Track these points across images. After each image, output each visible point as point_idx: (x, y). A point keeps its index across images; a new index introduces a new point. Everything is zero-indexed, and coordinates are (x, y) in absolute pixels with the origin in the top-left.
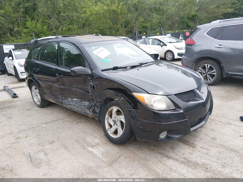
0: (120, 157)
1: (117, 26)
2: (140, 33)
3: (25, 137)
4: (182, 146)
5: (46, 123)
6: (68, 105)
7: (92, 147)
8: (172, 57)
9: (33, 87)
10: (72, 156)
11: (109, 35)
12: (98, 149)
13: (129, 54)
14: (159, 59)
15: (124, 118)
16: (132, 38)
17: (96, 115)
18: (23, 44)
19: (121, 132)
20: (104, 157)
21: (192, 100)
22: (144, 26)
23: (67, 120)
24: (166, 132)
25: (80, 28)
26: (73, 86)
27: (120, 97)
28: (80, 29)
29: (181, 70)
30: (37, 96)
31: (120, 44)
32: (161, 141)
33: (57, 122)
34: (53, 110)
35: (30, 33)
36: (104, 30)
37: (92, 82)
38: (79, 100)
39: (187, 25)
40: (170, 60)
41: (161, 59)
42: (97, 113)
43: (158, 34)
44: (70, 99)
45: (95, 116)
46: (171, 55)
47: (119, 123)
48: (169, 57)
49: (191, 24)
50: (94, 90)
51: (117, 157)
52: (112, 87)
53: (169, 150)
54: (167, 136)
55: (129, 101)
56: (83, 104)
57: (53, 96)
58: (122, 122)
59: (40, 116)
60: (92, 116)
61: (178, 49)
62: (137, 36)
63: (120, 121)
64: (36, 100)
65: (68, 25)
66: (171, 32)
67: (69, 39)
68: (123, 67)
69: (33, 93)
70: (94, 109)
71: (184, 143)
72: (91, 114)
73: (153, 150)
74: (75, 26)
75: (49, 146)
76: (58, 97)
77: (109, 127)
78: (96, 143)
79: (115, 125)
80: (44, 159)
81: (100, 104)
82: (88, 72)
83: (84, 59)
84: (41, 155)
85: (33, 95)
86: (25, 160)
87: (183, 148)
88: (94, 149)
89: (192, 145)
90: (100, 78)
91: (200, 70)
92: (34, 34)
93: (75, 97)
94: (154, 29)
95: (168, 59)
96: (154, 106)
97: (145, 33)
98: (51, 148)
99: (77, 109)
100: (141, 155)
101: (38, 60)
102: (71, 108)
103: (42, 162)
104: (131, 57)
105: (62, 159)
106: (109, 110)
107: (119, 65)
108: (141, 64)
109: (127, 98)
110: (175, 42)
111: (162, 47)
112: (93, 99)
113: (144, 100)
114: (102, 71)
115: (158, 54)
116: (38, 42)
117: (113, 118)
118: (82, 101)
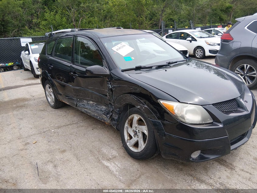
0: (140, 176)
1: (141, 19)
2: (166, 26)
3: (34, 143)
4: (218, 167)
5: (59, 127)
6: (83, 109)
7: (108, 160)
8: (202, 54)
9: (47, 86)
10: (84, 171)
11: (132, 29)
12: (115, 164)
13: (153, 50)
14: (187, 56)
15: (147, 129)
16: (157, 32)
17: (114, 122)
18: (41, 37)
19: (142, 146)
20: (121, 175)
21: (234, 111)
22: (171, 19)
23: (82, 124)
24: (199, 151)
25: (101, 20)
26: (89, 87)
27: (143, 104)
28: (101, 22)
29: (214, 70)
30: (51, 95)
31: (144, 39)
32: (192, 162)
33: (70, 127)
34: (68, 112)
35: (49, 25)
36: (127, 23)
37: (110, 84)
38: (95, 103)
39: (220, 18)
40: (199, 57)
41: (190, 56)
42: (114, 121)
43: (187, 27)
44: (85, 102)
45: (112, 123)
46: (201, 52)
47: (140, 135)
48: (199, 54)
49: (224, 17)
50: (112, 93)
51: (137, 176)
52: (133, 91)
53: (201, 172)
54: (200, 155)
55: (154, 109)
56: (99, 108)
57: (67, 98)
58: (144, 134)
59: (53, 118)
60: (110, 123)
61: (210, 45)
62: (162, 30)
63: (141, 132)
64: (49, 100)
65: (89, 17)
66: (200, 25)
67: (86, 32)
68: (147, 66)
69: (47, 92)
70: (112, 115)
71: (220, 162)
72: (108, 120)
73: (181, 170)
74: (96, 19)
75: (60, 156)
76: (73, 99)
77: (129, 138)
78: (113, 156)
79: (136, 136)
80: (52, 172)
81: (119, 110)
82: (106, 72)
83: (101, 56)
84: (50, 167)
85: (47, 94)
86: (31, 172)
87: (219, 170)
88: (110, 164)
89: (230, 166)
90: (120, 80)
91: (237, 71)
92: (52, 27)
93: (91, 100)
94: (182, 22)
95: (197, 56)
96: (185, 118)
97: (171, 27)
98: (62, 159)
99: (93, 114)
100: (167, 176)
101: (52, 56)
102: (86, 112)
103: (50, 176)
104: (157, 54)
105: (73, 174)
106: (130, 118)
107: (142, 65)
108: (169, 63)
109: (152, 106)
110: (206, 37)
111: (191, 42)
112: (110, 104)
113: (173, 109)
114: (123, 71)
115: (187, 51)
116: (53, 36)
117: (134, 128)
118: (99, 105)
